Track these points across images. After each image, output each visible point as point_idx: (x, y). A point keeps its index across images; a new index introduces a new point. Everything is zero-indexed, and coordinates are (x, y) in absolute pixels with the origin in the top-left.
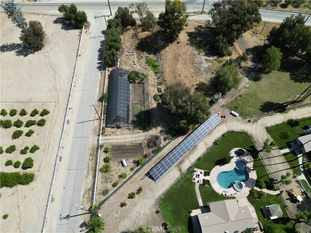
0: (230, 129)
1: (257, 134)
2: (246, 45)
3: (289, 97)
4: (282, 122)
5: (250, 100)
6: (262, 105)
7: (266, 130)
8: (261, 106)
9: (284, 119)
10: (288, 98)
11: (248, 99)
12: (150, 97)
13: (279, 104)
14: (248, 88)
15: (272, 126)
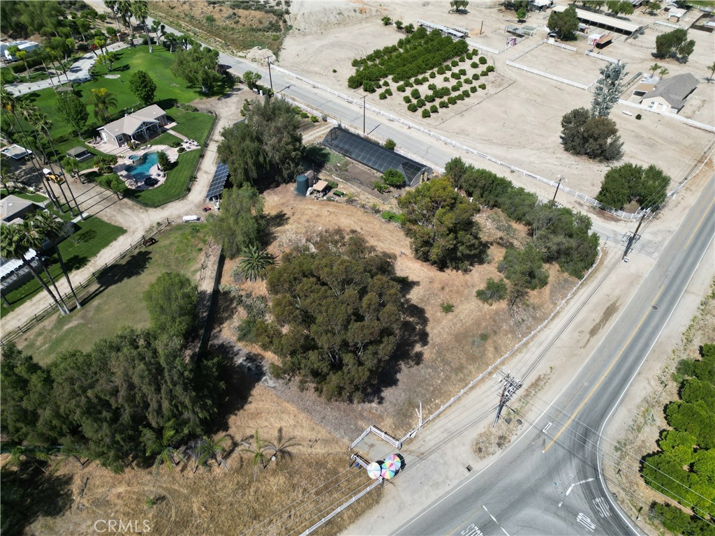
0: (185, 201)
1: (138, 216)
2: (274, 388)
3: (98, 309)
4: (99, 255)
5: (177, 255)
6: (150, 261)
7: (125, 229)
8: (151, 258)
9: (95, 262)
10: (99, 304)
11: (182, 254)
12: (341, 180)
13: (115, 282)
14: (196, 271)
15: (115, 239)
